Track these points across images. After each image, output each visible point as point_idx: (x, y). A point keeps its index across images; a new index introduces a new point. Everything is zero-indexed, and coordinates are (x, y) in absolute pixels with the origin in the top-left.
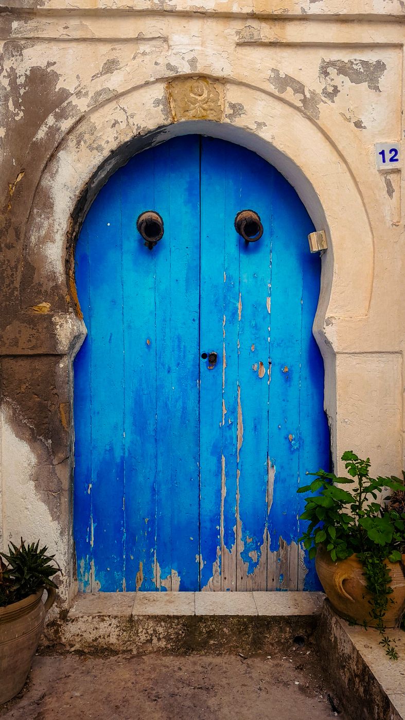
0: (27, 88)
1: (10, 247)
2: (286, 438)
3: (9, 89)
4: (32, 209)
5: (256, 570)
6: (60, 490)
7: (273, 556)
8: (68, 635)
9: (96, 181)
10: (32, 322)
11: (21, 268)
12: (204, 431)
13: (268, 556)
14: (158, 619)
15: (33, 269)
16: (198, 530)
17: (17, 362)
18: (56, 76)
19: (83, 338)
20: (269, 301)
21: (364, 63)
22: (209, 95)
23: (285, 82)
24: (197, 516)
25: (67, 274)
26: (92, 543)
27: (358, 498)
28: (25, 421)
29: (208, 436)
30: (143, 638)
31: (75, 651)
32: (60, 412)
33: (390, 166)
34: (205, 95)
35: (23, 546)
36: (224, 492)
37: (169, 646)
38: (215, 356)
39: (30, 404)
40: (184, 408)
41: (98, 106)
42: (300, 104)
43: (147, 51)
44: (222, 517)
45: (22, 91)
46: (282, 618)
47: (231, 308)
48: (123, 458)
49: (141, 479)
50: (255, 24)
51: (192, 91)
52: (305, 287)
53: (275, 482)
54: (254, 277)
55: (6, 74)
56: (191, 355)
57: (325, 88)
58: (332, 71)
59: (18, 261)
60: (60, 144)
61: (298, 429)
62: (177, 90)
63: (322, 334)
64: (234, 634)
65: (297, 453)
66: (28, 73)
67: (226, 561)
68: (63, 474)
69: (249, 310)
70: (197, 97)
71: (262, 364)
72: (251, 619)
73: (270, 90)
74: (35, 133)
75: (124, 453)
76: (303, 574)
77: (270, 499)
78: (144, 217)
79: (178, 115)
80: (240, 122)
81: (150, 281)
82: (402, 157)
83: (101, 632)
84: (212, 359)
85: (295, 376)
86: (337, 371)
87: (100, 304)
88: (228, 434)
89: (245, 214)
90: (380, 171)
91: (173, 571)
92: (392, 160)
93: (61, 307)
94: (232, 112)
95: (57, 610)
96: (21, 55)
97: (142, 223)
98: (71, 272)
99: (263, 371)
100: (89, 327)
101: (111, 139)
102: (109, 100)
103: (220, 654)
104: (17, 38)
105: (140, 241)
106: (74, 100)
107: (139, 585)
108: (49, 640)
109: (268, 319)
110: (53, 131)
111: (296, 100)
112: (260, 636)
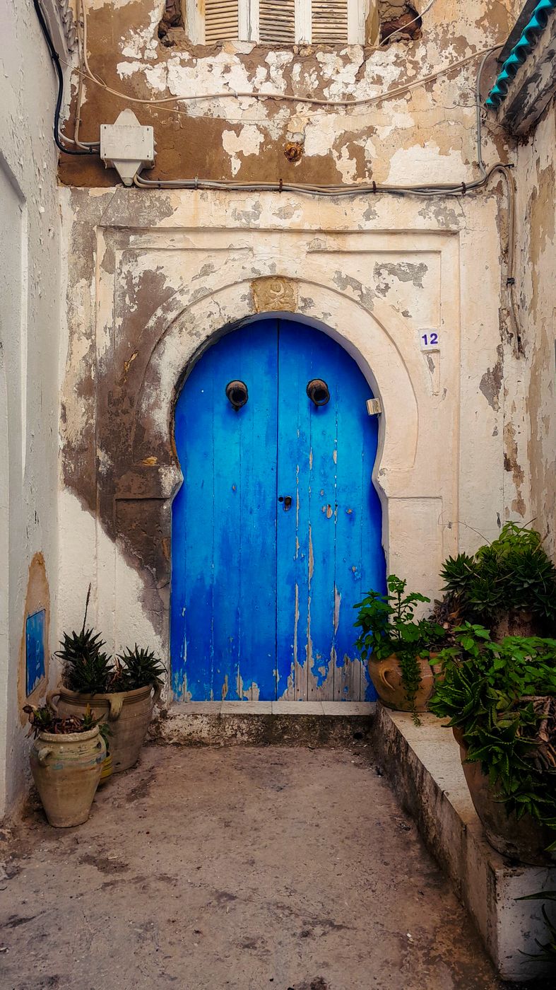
0: (140, 287)
1: (126, 412)
2: (350, 569)
3: (126, 287)
4: (143, 382)
5: (324, 683)
6: (162, 609)
7: (338, 671)
8: (167, 731)
9: (194, 359)
10: (143, 472)
11: (134, 429)
12: (281, 563)
13: (334, 671)
14: (242, 717)
15: (144, 430)
16: (275, 648)
17: (129, 504)
18: (164, 277)
19: (181, 484)
20: (335, 453)
21: (410, 265)
22: (285, 291)
23: (346, 281)
24: (274, 637)
25: (170, 434)
26: (185, 658)
27: (398, 610)
28: (134, 553)
29: (284, 567)
30: (229, 733)
31: (173, 743)
32: (163, 546)
33: (430, 347)
34: (282, 291)
35: (136, 651)
36: (297, 615)
37: (250, 740)
38: (290, 499)
39: (139, 539)
40: (264, 544)
41: (196, 301)
42: (358, 299)
43: (236, 258)
44: (296, 637)
45: (136, 289)
46: (344, 717)
47: (304, 459)
48: (211, 586)
49: (226, 603)
50: (322, 237)
51: (271, 288)
52: (365, 443)
53: (341, 606)
54: (323, 433)
55: (124, 276)
56: (270, 499)
57: (379, 286)
58: (384, 272)
59: (132, 423)
60: (166, 331)
61: (360, 562)
62: (260, 287)
63: (378, 482)
64: (304, 730)
65: (359, 583)
66: (142, 275)
67: (298, 674)
68: (165, 596)
69: (318, 463)
70: (275, 293)
71: (330, 506)
72: (318, 717)
73: (333, 288)
74: (147, 322)
75: (213, 582)
76: (364, 686)
77: (336, 622)
78: (232, 385)
79: (261, 307)
80: (310, 313)
81: (236, 437)
82: (441, 340)
83: (194, 728)
84: (288, 502)
85: (358, 517)
86: (389, 512)
87: (194, 458)
88: (301, 566)
89: (315, 383)
90: (422, 351)
91: (254, 684)
92: (432, 342)
93: (166, 460)
94: (303, 305)
95: (158, 710)
96: (136, 261)
97: (230, 391)
98: (173, 431)
99: (330, 513)
100: (185, 475)
101: (207, 327)
102: (206, 297)
103: (292, 746)
104: (133, 249)
105: (228, 405)
106: (178, 297)
107: (224, 695)
108: (151, 735)
109: (335, 469)
110: (161, 320)
111: (355, 295)
112: (325, 732)
